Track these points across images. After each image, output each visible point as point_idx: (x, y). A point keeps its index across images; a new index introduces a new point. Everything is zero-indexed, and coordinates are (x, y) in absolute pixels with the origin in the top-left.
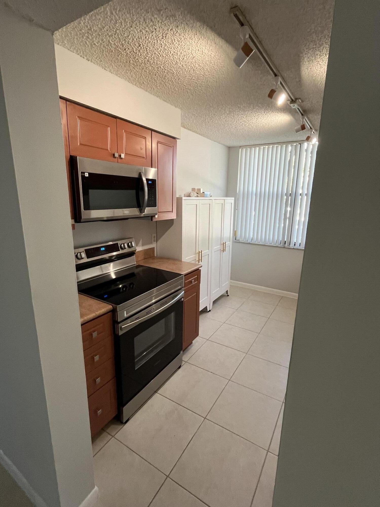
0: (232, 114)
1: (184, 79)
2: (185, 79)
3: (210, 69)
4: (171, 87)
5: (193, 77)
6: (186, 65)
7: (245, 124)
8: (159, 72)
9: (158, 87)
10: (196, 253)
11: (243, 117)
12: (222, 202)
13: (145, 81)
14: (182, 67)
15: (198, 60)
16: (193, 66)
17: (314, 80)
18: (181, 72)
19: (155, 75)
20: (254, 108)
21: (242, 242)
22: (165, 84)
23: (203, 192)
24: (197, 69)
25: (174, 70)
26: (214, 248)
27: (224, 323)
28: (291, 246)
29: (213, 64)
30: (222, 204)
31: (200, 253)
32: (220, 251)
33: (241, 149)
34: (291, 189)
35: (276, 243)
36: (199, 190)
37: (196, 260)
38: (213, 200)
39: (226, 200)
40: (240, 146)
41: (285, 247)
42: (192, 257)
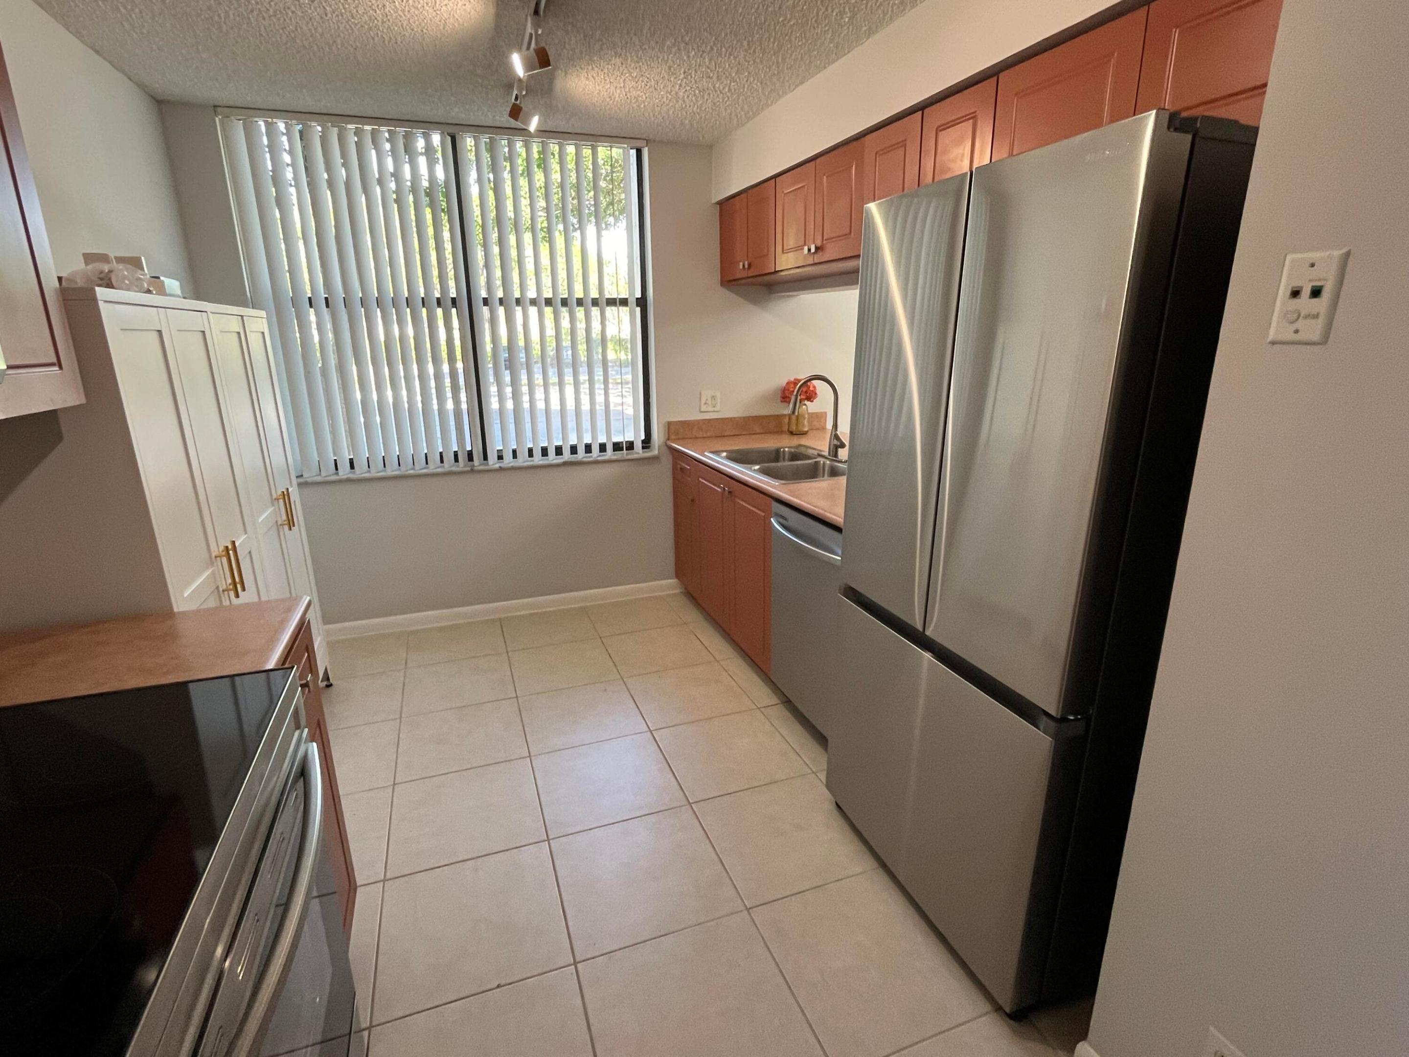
10: (213, 555)
12: (235, 325)
21: (319, 479)
23: (154, 276)
26: (260, 520)
27: (396, 787)
30: (239, 333)
31: (231, 552)
32: (278, 526)
33: (222, 124)
34: (452, 284)
35: (427, 463)
36: (135, 263)
37: (221, 590)
38: (211, 315)
39: (242, 316)
40: (215, 106)
41: (472, 471)
42: (207, 577)
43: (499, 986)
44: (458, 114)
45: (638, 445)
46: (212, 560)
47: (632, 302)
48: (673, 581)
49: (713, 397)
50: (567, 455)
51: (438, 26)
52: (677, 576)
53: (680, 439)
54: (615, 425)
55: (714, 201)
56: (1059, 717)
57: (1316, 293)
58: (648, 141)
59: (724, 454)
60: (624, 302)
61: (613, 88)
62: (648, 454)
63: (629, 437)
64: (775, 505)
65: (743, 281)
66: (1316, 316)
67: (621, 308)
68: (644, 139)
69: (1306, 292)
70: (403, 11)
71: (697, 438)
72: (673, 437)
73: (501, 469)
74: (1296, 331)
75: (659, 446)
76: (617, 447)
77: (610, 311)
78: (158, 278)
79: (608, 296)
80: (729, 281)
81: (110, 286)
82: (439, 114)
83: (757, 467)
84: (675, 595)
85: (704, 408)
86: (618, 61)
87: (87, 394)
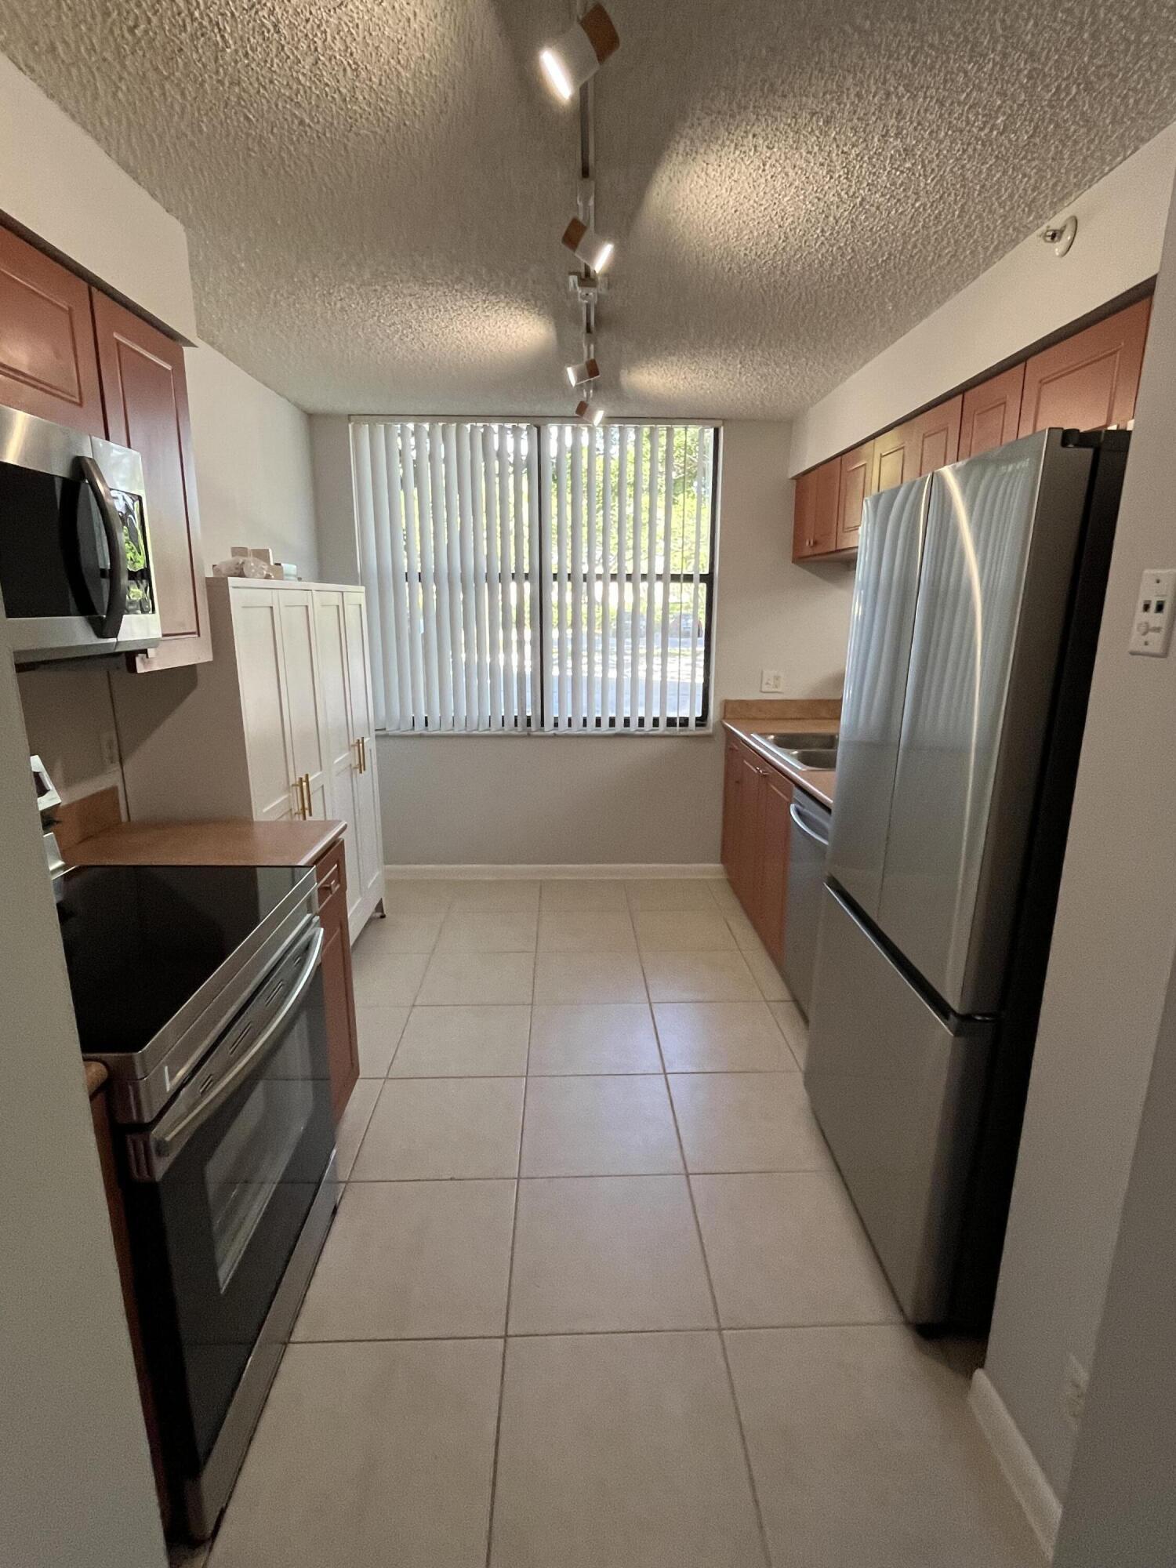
0: (377, 287)
1: (259, 92)
2: (262, 91)
3: (383, 78)
4: (183, 109)
5: (302, 92)
6: (292, 26)
7: (405, 332)
8: (155, 20)
9: (120, 95)
10: (291, 784)
11: (410, 305)
12: (335, 599)
13: (65, 42)
14: (272, 31)
15: (351, 25)
16: (319, 43)
17: (669, 222)
18: (259, 55)
19: (131, 30)
20: (459, 280)
21: (398, 732)
22: (162, 87)
23: (276, 564)
24: (330, 60)
25: (231, 34)
26: (336, 761)
27: (414, 1007)
28: (546, 728)
29: (402, 62)
30: (338, 606)
31: (303, 784)
32: (351, 769)
33: (354, 427)
34: (526, 561)
35: (503, 725)
36: (262, 555)
37: (293, 812)
38: (314, 592)
39: (342, 592)
40: (350, 415)
41: (529, 735)
42: (282, 802)
43: (451, 1179)
44: (540, 409)
45: (692, 722)
46: (288, 788)
47: (697, 578)
48: (719, 866)
49: (777, 678)
50: (619, 726)
51: (511, 347)
52: (724, 860)
53: (735, 720)
54: (671, 699)
55: (790, 477)
56: (961, 1013)
57: (1160, 607)
58: (724, 421)
59: (772, 737)
60: (689, 578)
61: (675, 381)
62: (702, 731)
63: (684, 713)
64: (796, 791)
65: (811, 558)
66: (1157, 630)
67: (684, 584)
68: (720, 419)
69: (1153, 607)
70: (482, 339)
71: (755, 719)
72: (728, 716)
73: (555, 736)
74: (1146, 644)
75: (714, 725)
76: (671, 722)
77: (674, 587)
78: (280, 564)
79: (672, 572)
80: (799, 559)
81: (241, 575)
82: (526, 409)
83: (795, 752)
84: (719, 880)
85: (765, 688)
86: (675, 359)
87: (215, 653)
